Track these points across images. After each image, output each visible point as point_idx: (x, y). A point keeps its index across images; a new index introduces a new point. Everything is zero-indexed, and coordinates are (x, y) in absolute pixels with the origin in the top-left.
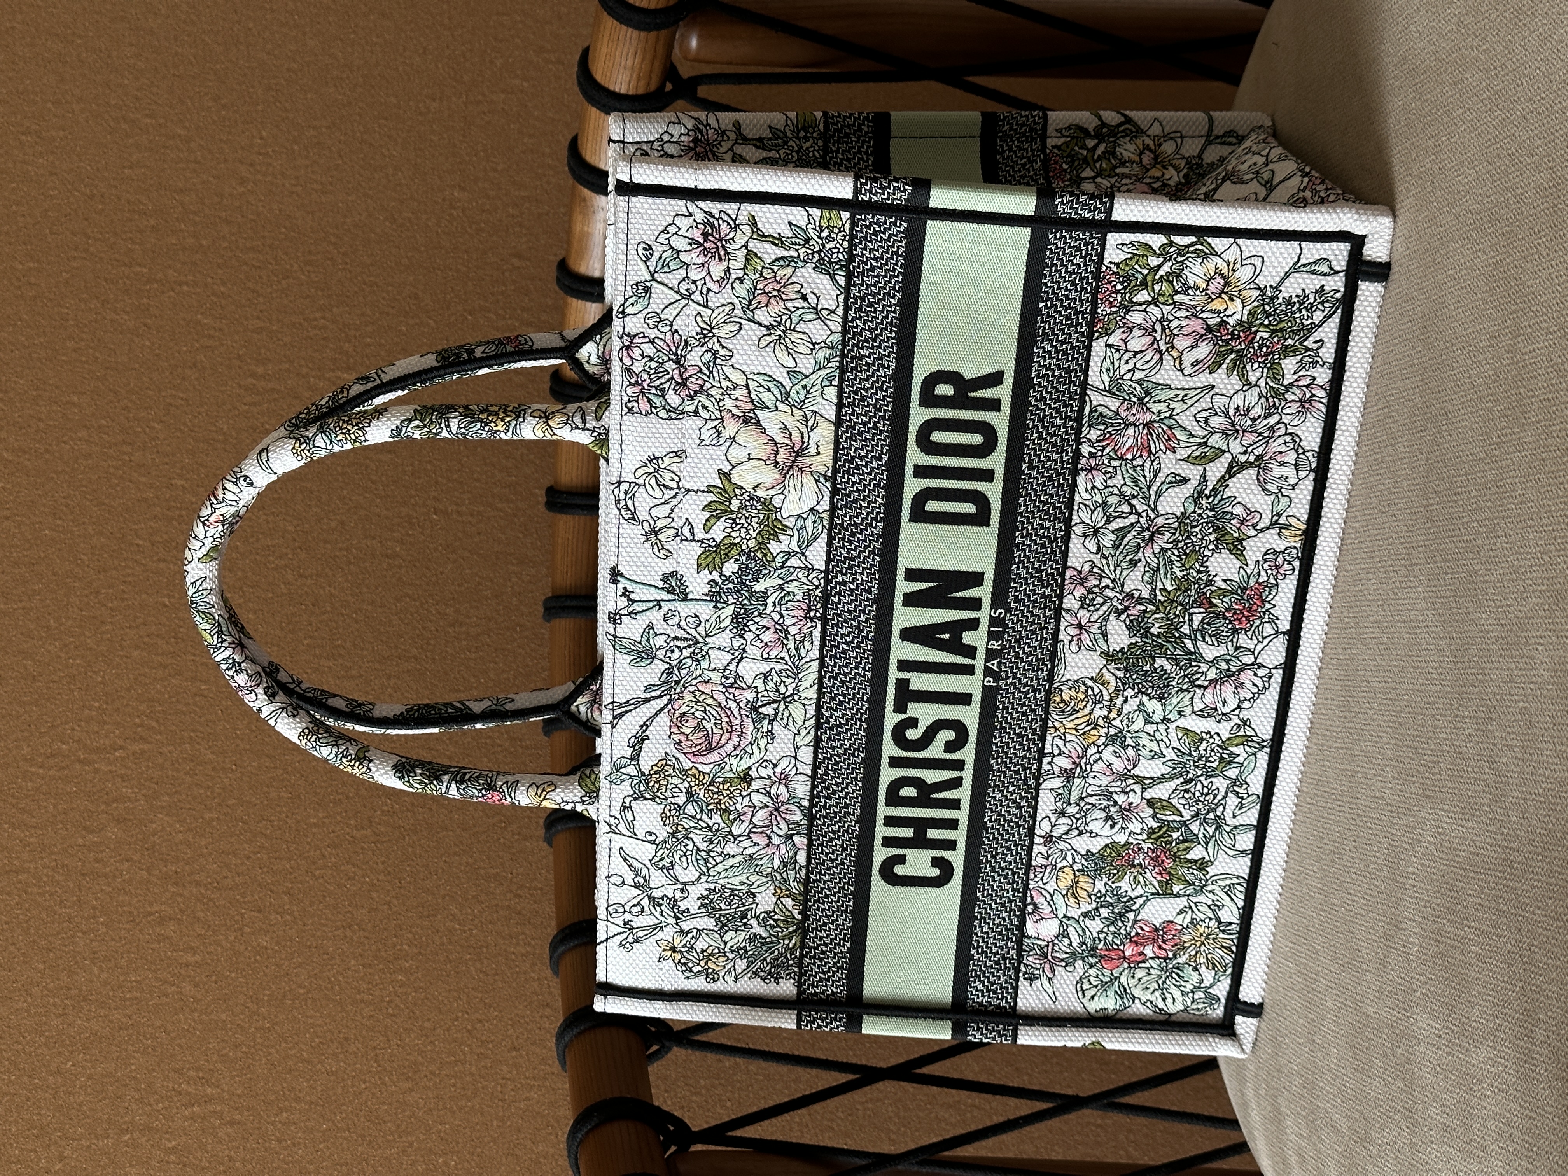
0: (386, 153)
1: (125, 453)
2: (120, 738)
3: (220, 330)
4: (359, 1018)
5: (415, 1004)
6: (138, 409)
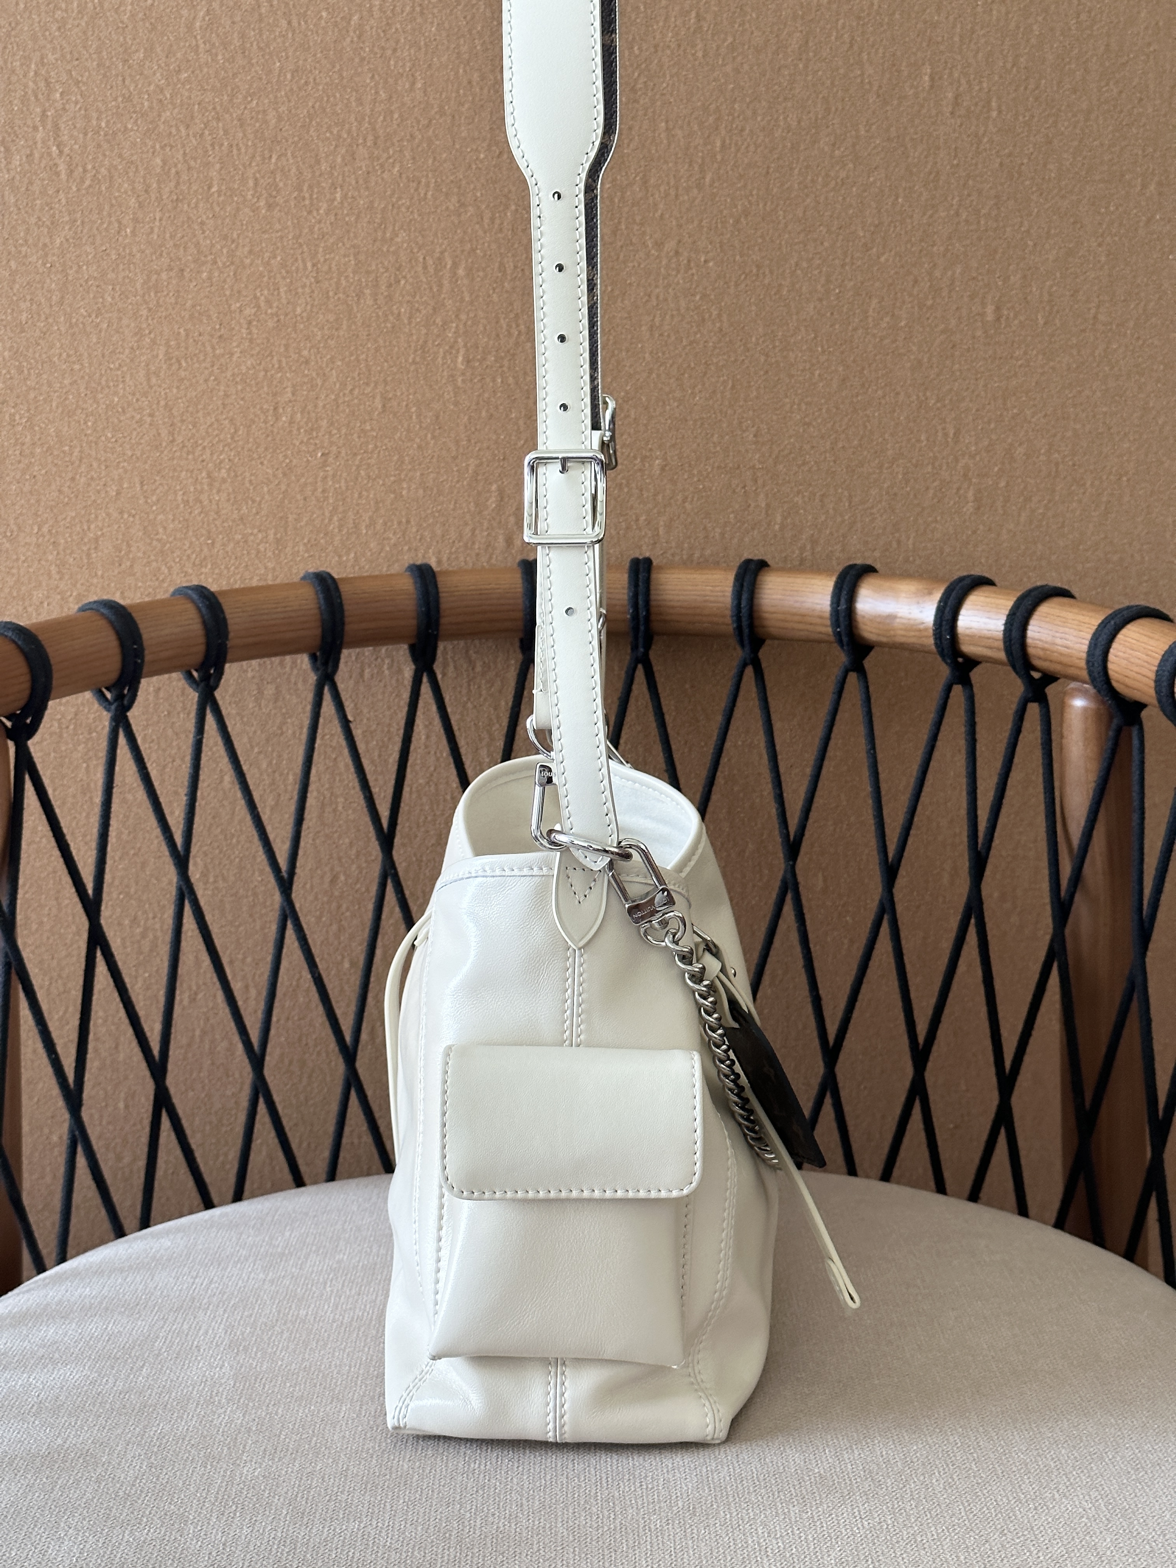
0: (697, 390)
1: (365, 140)
2: (71, 149)
6: (412, 150)
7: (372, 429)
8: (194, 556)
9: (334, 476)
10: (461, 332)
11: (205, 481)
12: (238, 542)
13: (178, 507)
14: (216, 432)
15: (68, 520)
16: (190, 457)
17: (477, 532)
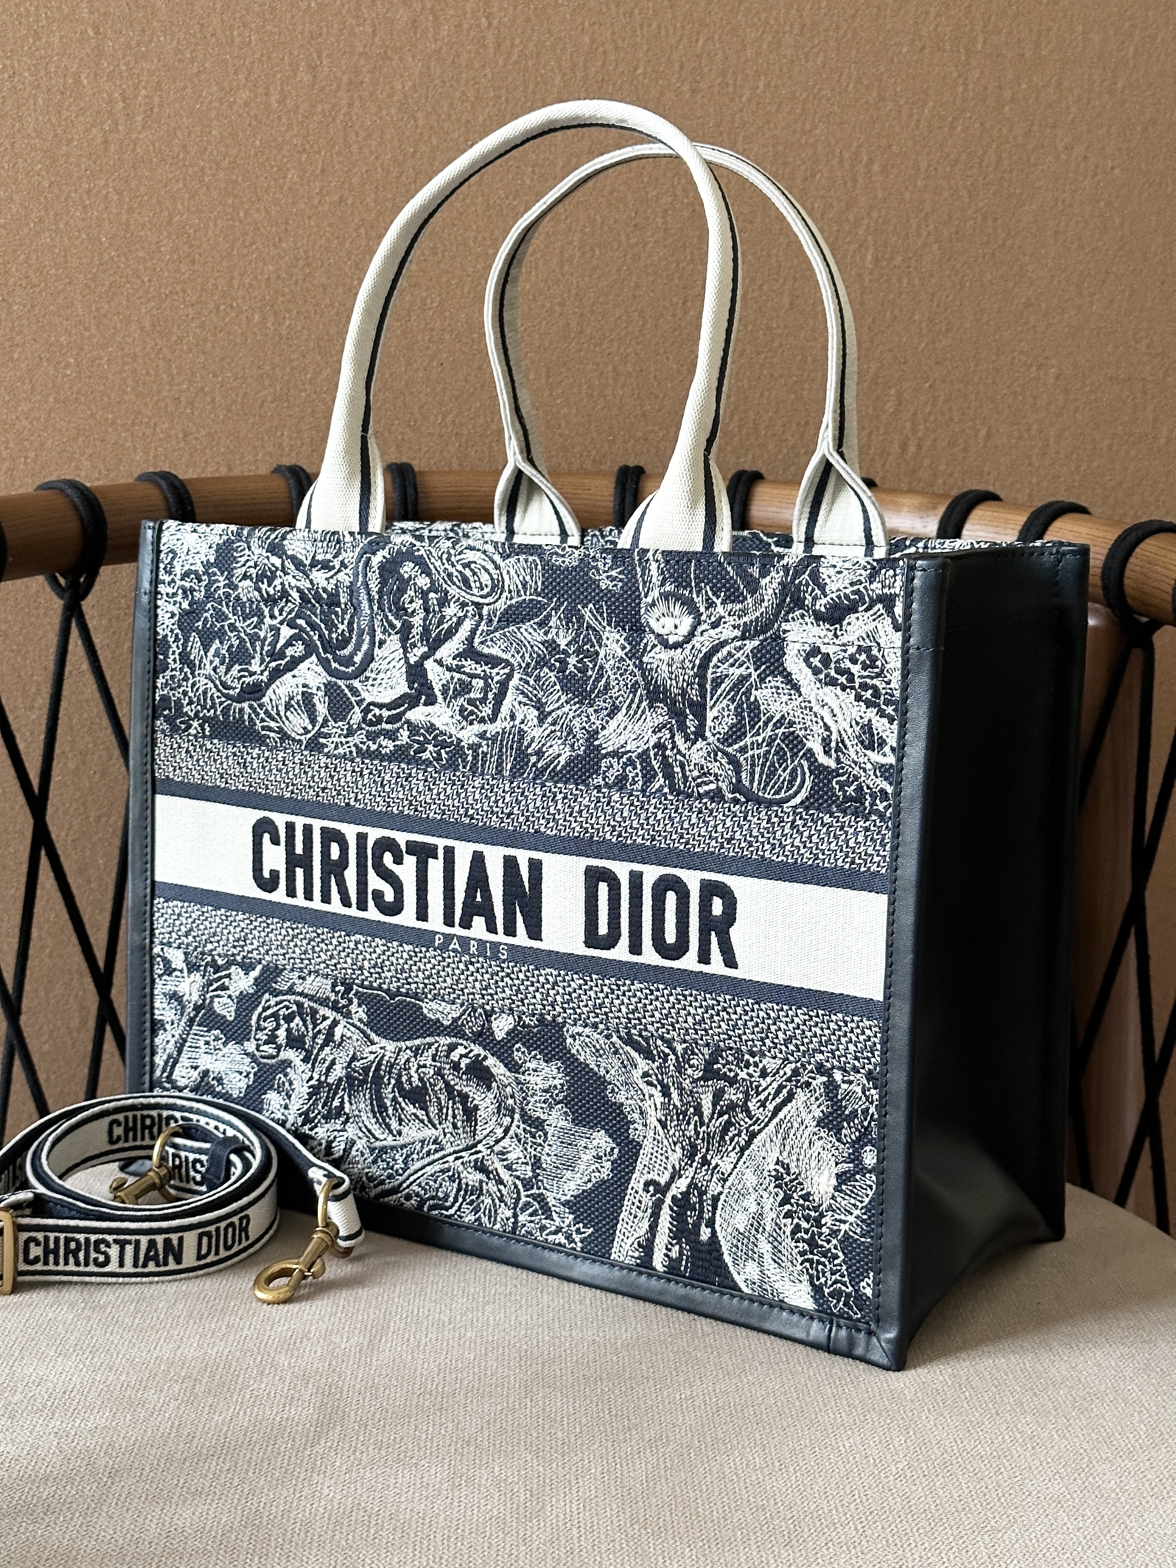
1: (792, 27)
2: (500, 22)
3: (917, 127)
4: (216, 274)
5: (229, 333)
6: (837, 39)
7: (778, 327)
8: (594, 453)
10: (872, 229)
11: (611, 375)
12: (639, 439)
13: (582, 400)
14: (625, 325)
16: (597, 349)
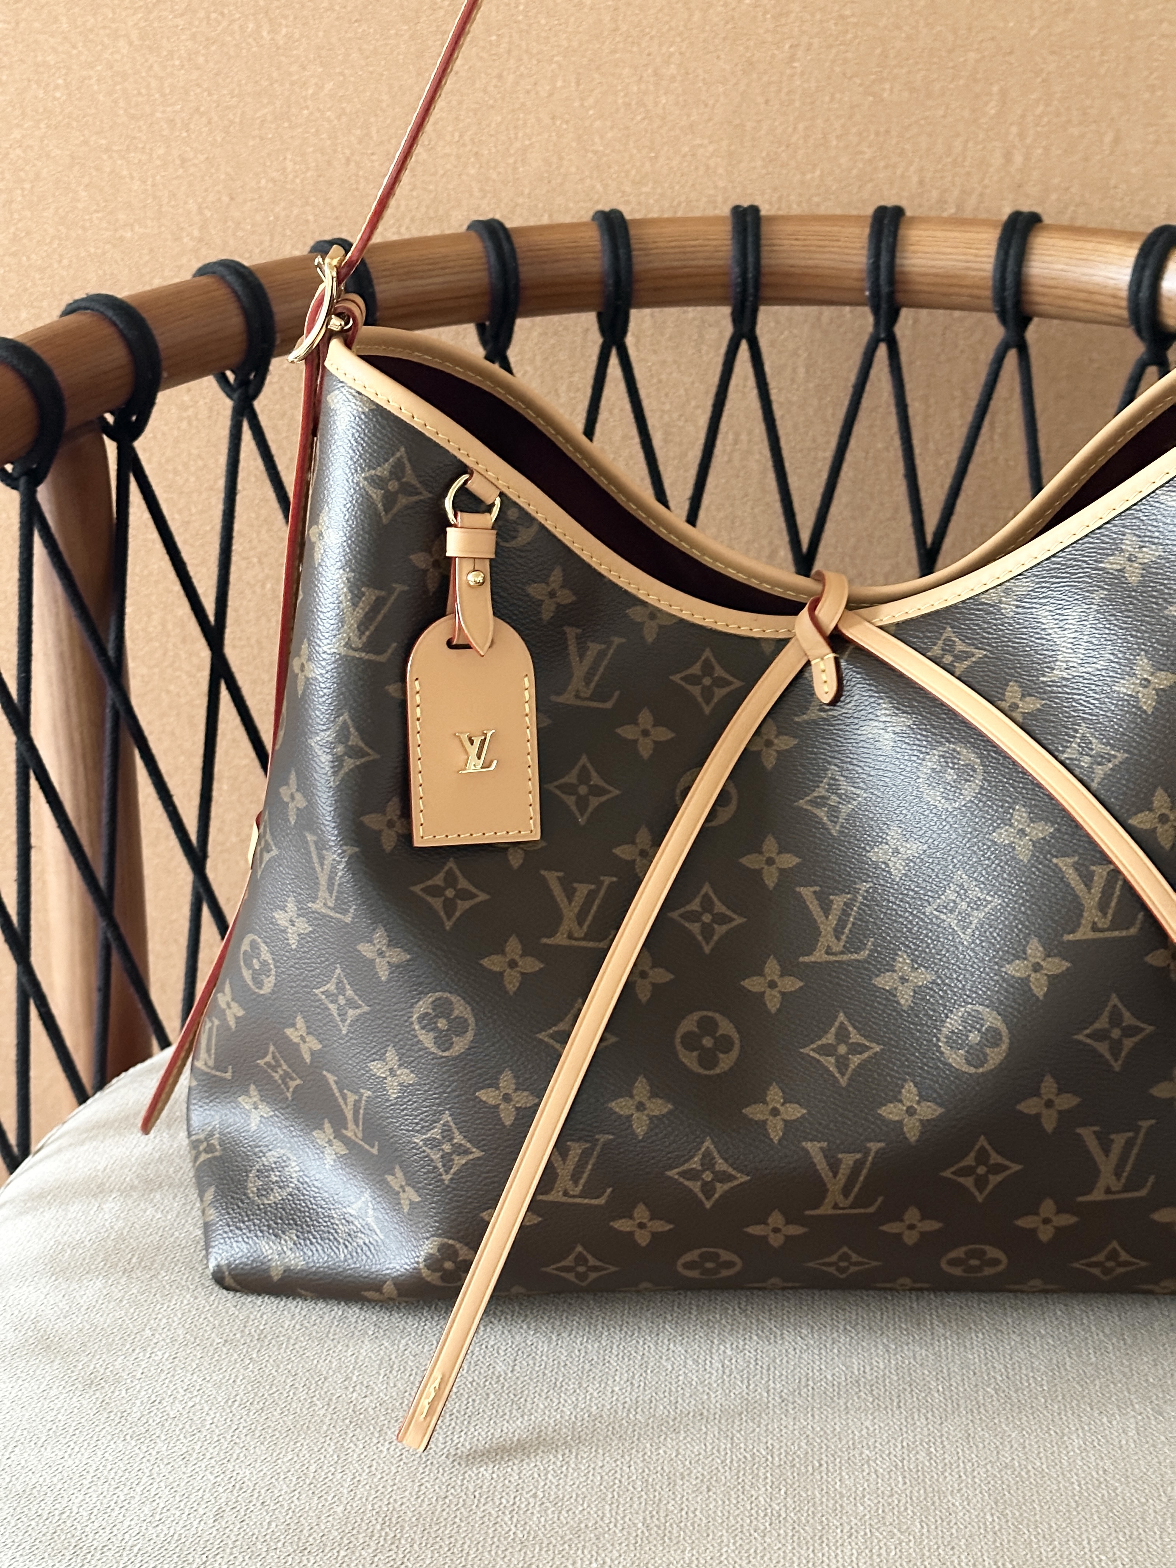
7: (853, 15)
8: (633, 172)
9: (802, 73)
11: (652, 79)
12: (684, 156)
13: (618, 110)
14: (667, 18)
15: (493, 125)
16: (635, 49)
17: (970, 144)
